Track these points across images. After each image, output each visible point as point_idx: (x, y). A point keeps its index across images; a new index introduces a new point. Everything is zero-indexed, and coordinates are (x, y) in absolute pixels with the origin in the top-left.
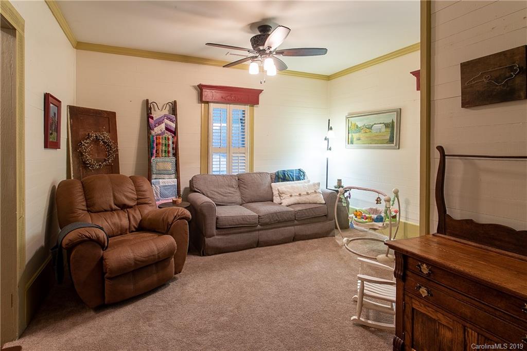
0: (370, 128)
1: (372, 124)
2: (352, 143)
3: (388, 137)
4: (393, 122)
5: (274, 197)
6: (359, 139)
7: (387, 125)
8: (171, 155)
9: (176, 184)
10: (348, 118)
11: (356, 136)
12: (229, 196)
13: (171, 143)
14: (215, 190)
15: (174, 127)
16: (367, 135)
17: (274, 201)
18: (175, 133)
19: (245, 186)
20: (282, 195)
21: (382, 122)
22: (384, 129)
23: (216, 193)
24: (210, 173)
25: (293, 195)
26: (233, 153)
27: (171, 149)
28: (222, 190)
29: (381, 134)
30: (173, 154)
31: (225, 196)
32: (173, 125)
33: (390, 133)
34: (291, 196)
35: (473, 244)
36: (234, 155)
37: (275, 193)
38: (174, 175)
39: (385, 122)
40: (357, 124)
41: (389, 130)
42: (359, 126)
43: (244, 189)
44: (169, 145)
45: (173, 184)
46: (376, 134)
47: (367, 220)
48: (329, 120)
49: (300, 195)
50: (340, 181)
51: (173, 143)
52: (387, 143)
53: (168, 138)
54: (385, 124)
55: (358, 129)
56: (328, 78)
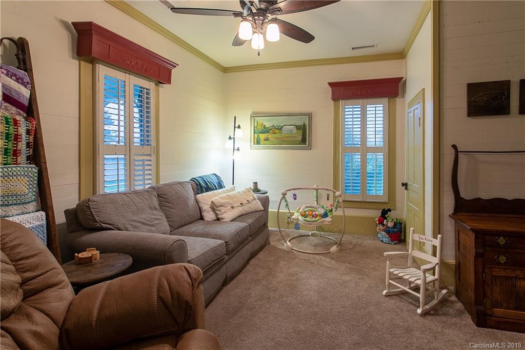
0: (280, 129)
1: (282, 125)
2: (258, 143)
3: (300, 139)
4: (304, 125)
5: (204, 214)
6: (267, 140)
7: (298, 128)
8: (22, 158)
9: (45, 222)
10: (253, 117)
11: (262, 136)
12: (156, 224)
13: (22, 130)
14: (135, 218)
15: (28, 95)
16: (278, 135)
17: (206, 219)
18: (30, 110)
19: (170, 205)
20: (220, 208)
21: (293, 124)
22: (295, 131)
23: (139, 224)
24: (100, 191)
25: (234, 205)
26: (136, 155)
27: (22, 146)
28: (144, 216)
29: (291, 135)
30: (28, 158)
31: (152, 226)
32: (25, 92)
33: (301, 134)
34: (233, 207)
35: (485, 215)
36: (137, 158)
37: (206, 207)
38: (34, 203)
39: (296, 124)
40: (265, 123)
41: (301, 132)
42: (268, 126)
43: (168, 209)
44: (17, 138)
45: (38, 223)
46: (287, 135)
47: (317, 219)
48: (235, 117)
49: (241, 204)
50: (256, 184)
51: (28, 132)
52: (299, 144)
53: (16, 122)
54: (296, 126)
55: (265, 130)
56: (225, 70)
